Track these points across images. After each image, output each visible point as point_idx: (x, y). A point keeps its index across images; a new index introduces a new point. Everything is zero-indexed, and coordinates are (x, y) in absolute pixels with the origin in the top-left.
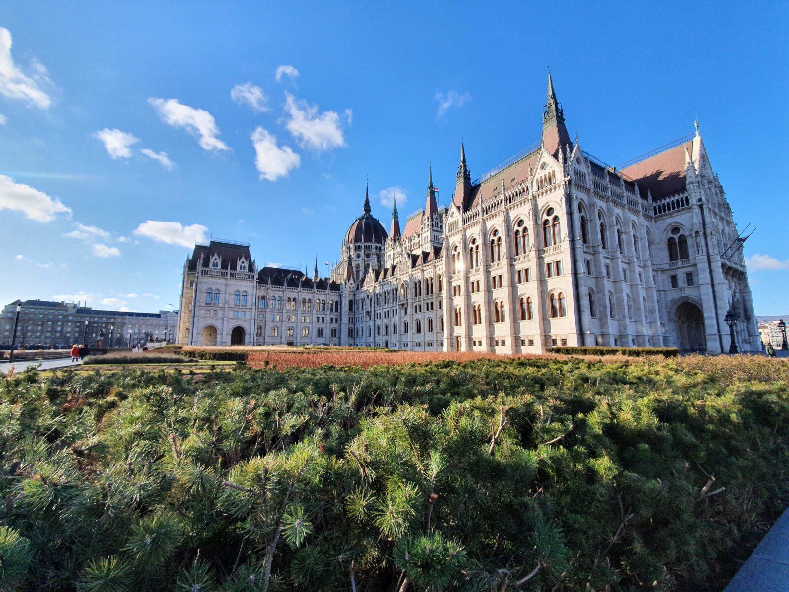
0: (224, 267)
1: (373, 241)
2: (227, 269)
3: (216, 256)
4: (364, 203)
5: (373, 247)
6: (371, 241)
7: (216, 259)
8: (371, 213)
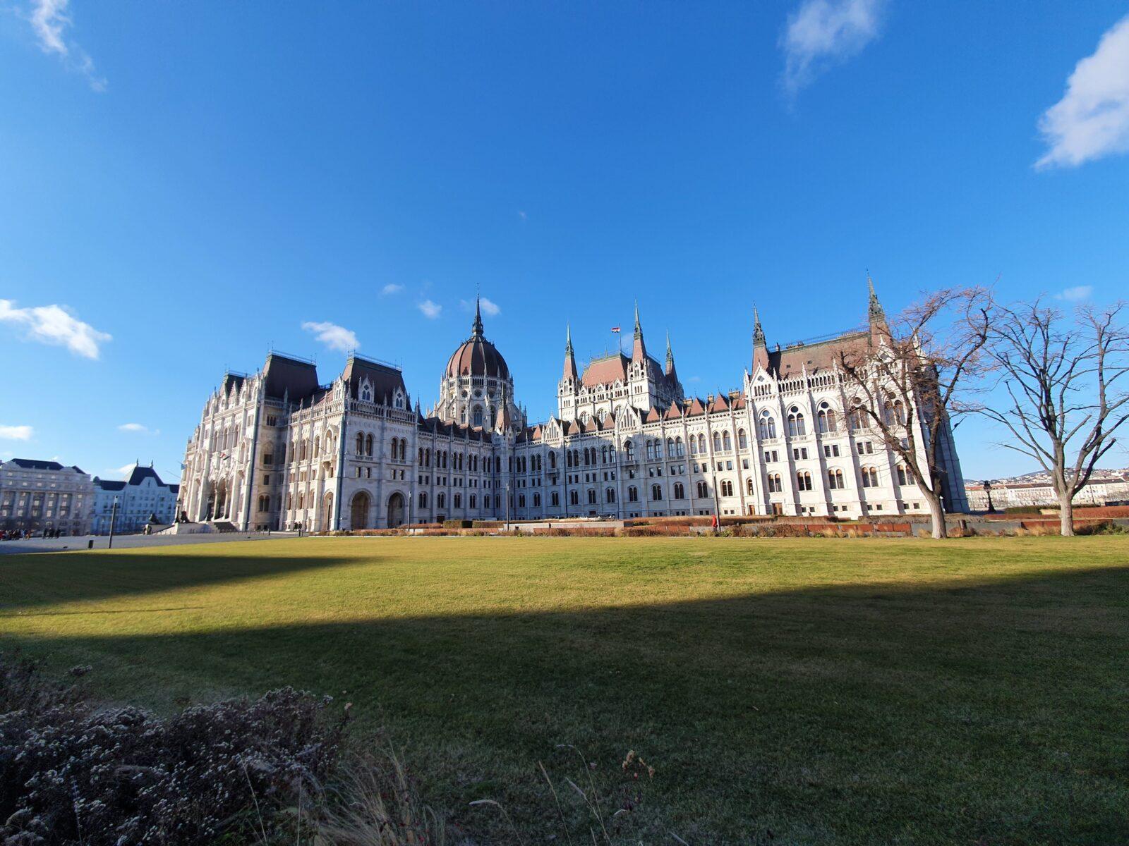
0: (378, 400)
1: (499, 376)
2: (382, 403)
3: (366, 383)
4: (474, 320)
5: (498, 383)
6: (496, 375)
7: (366, 387)
8: (483, 335)
